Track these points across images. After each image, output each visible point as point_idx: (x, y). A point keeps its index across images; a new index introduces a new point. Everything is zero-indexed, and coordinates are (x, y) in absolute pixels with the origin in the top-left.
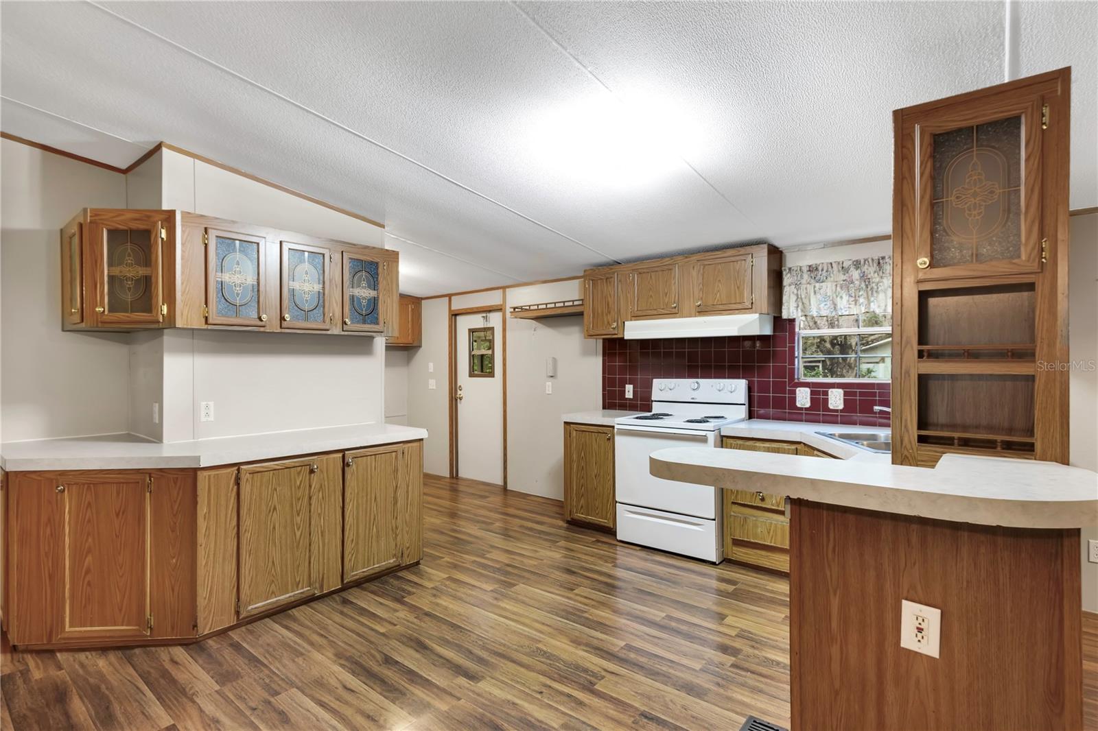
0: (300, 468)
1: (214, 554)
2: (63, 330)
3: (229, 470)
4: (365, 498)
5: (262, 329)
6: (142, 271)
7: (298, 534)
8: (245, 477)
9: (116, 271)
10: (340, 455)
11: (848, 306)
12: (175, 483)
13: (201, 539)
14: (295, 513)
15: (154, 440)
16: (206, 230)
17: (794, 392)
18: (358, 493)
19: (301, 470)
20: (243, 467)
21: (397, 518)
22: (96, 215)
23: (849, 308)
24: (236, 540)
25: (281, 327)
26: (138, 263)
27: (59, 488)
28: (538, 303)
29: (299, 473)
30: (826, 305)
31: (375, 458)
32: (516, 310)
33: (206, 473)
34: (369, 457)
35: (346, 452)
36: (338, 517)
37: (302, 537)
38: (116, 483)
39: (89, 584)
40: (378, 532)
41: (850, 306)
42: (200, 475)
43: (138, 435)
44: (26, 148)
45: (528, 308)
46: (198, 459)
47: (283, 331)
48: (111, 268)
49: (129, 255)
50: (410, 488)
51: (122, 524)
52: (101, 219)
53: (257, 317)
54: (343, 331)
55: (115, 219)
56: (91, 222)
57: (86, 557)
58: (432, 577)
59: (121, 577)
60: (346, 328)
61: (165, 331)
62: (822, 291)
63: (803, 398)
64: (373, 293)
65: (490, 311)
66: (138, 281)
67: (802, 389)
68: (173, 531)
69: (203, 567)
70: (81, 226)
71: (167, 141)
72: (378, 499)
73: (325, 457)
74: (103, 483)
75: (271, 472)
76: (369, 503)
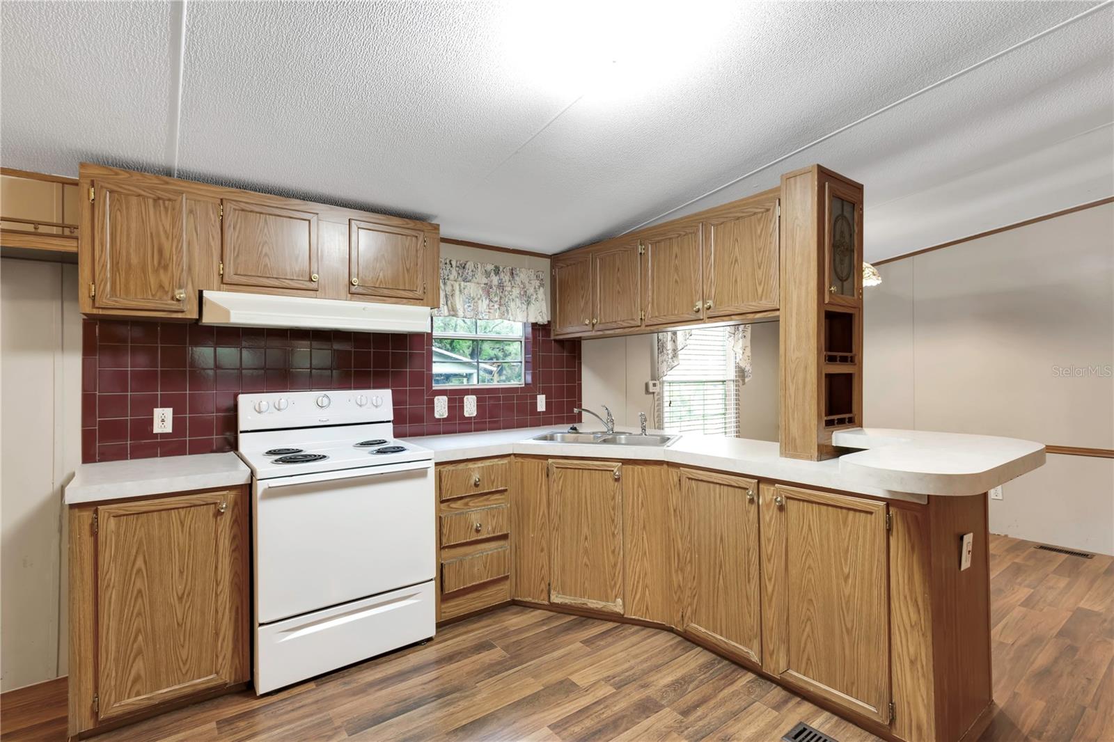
11: (487, 310)
17: (433, 402)
23: (489, 312)
30: (470, 306)
41: (491, 311)
62: (466, 290)
63: (441, 408)
67: (440, 397)
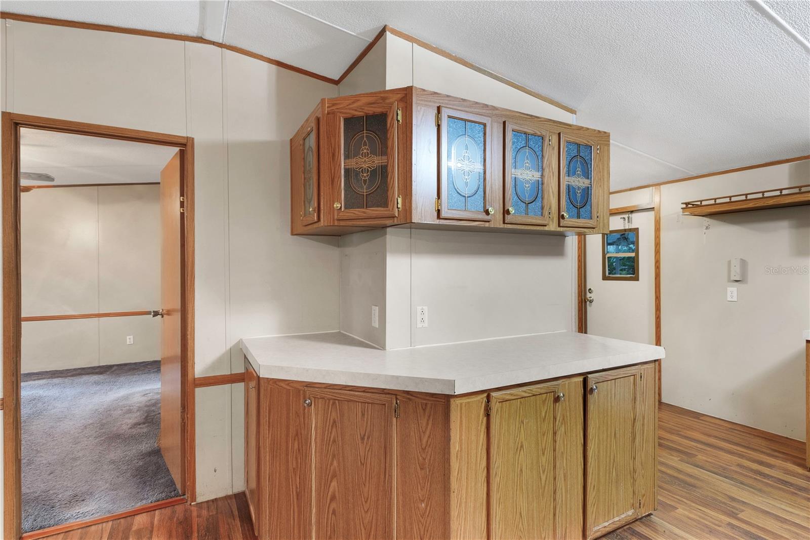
0: (546, 394)
1: (466, 502)
2: (292, 234)
3: (479, 397)
4: (606, 434)
5: (487, 225)
6: (378, 161)
7: (543, 478)
8: (495, 406)
9: (352, 163)
10: (581, 379)
12: (424, 410)
13: (454, 484)
14: (541, 452)
15: (377, 346)
16: (439, 108)
18: (599, 427)
19: (547, 396)
20: (493, 394)
21: (634, 459)
22: (334, 105)
24: (485, 484)
25: (504, 223)
26: (374, 152)
27: (307, 402)
28: (701, 199)
29: (544, 402)
31: (615, 382)
32: (689, 206)
33: (459, 401)
34: (609, 382)
35: (589, 376)
36: (579, 456)
37: (547, 482)
38: (361, 402)
39: (334, 512)
40: (617, 475)
42: (454, 403)
43: (351, 335)
44: (265, 65)
45: (699, 203)
46: (452, 383)
47: (506, 226)
48: (347, 161)
49: (365, 144)
50: (645, 420)
51: (367, 450)
52: (338, 109)
53: (482, 210)
54: (559, 226)
55: (351, 106)
56: (328, 113)
57: (331, 482)
58: (659, 528)
59: (366, 512)
60: (563, 223)
61: (389, 230)
64: (587, 182)
65: (632, 212)
66: (373, 173)
68: (421, 469)
69: (455, 519)
70: (318, 120)
71: (391, 25)
72: (618, 436)
73: (567, 381)
74: (349, 401)
75: (519, 400)
76: (609, 440)
